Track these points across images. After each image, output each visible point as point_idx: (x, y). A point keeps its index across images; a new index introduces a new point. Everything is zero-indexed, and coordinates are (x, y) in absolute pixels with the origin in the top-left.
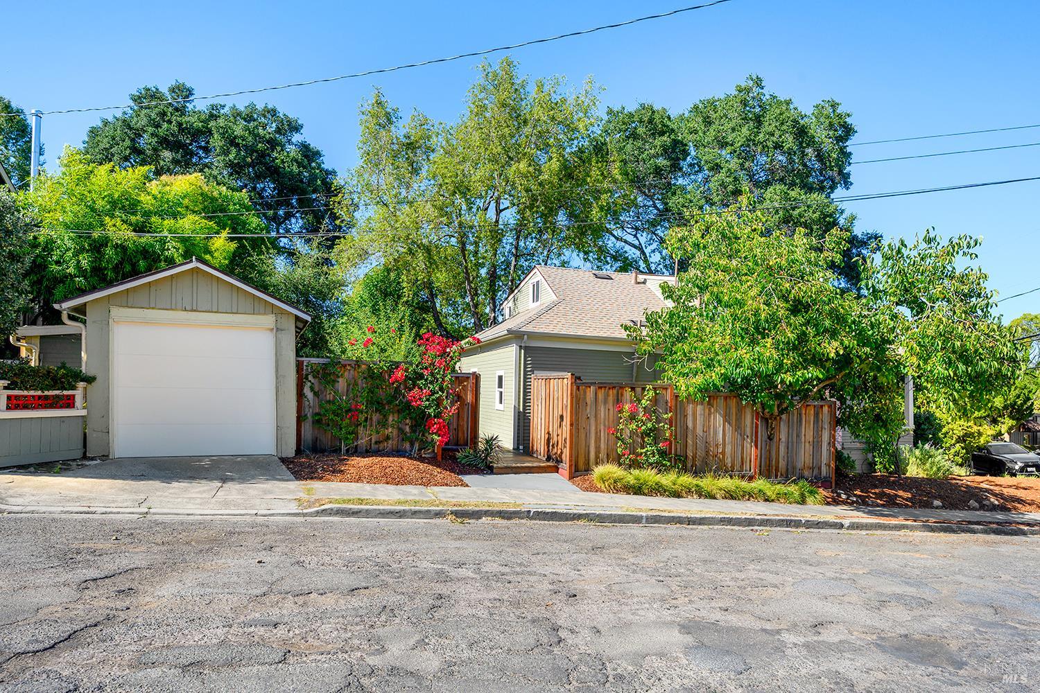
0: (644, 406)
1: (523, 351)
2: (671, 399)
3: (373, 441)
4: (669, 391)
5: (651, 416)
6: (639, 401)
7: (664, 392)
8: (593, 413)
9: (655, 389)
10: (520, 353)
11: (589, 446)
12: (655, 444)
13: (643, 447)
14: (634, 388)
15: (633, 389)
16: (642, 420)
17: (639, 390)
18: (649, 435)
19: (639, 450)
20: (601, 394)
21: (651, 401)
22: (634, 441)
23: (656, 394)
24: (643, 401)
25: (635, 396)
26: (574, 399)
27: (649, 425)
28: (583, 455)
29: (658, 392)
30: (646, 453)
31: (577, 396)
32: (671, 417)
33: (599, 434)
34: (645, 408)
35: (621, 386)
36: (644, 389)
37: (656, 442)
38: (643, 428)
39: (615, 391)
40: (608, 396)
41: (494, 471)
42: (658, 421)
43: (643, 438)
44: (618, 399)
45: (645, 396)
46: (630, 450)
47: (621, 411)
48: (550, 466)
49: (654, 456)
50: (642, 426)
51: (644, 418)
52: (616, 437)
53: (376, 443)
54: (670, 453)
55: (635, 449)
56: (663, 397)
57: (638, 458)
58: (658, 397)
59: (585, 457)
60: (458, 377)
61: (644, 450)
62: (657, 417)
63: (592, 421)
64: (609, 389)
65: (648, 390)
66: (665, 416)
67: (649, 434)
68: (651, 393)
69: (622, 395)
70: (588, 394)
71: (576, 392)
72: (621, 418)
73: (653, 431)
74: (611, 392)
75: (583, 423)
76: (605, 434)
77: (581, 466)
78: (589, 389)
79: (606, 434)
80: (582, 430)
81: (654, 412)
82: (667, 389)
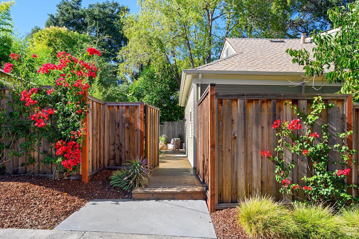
0: (310, 122)
1: (199, 88)
2: (349, 114)
3: (20, 164)
4: (346, 104)
5: (321, 135)
6: (305, 117)
7: (339, 105)
8: (241, 132)
9: (326, 101)
10: (197, 90)
11: (236, 172)
12: (328, 170)
13: (310, 175)
14: (297, 100)
15: (295, 102)
16: (309, 140)
17: (303, 103)
18: (318, 159)
19: (305, 178)
20: (252, 109)
21: (320, 115)
22: (297, 167)
23: (328, 107)
24: (310, 117)
25: (298, 111)
26: (215, 115)
27: (318, 146)
28: (229, 183)
29: (330, 105)
30: (315, 182)
31: (219, 112)
32: (351, 135)
33: (249, 157)
34: (312, 125)
35: (280, 98)
36: (310, 102)
37: (328, 169)
38: (311, 150)
39: (270, 105)
40: (261, 110)
41: (133, 196)
42: (331, 141)
43: (310, 164)
44: (275, 115)
45: (312, 110)
46: (292, 178)
47: (279, 129)
48: (195, 193)
49: (327, 186)
50: (308, 147)
51: (311, 138)
52: (273, 161)
53: (23, 165)
54: (350, 183)
55: (299, 176)
56: (338, 111)
57: (304, 188)
58: (330, 111)
59: (232, 186)
60: (128, 106)
61: (312, 179)
62: (330, 137)
63: (240, 141)
64: (263, 102)
65: (316, 103)
66: (342, 135)
67: (319, 157)
68: (321, 107)
69: (280, 109)
70: (234, 108)
71: (218, 108)
72: (279, 138)
73: (325, 154)
74: (265, 106)
75: (227, 145)
76: (257, 157)
77: (227, 194)
78: (235, 103)
79: (260, 157)
80: (228, 153)
81: (326, 130)
82: (342, 101)
